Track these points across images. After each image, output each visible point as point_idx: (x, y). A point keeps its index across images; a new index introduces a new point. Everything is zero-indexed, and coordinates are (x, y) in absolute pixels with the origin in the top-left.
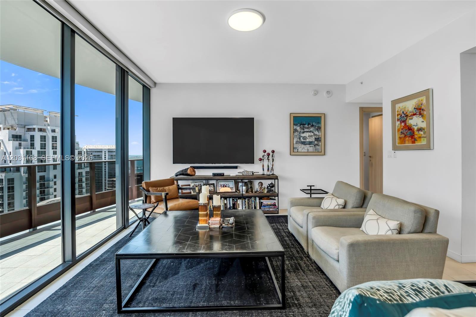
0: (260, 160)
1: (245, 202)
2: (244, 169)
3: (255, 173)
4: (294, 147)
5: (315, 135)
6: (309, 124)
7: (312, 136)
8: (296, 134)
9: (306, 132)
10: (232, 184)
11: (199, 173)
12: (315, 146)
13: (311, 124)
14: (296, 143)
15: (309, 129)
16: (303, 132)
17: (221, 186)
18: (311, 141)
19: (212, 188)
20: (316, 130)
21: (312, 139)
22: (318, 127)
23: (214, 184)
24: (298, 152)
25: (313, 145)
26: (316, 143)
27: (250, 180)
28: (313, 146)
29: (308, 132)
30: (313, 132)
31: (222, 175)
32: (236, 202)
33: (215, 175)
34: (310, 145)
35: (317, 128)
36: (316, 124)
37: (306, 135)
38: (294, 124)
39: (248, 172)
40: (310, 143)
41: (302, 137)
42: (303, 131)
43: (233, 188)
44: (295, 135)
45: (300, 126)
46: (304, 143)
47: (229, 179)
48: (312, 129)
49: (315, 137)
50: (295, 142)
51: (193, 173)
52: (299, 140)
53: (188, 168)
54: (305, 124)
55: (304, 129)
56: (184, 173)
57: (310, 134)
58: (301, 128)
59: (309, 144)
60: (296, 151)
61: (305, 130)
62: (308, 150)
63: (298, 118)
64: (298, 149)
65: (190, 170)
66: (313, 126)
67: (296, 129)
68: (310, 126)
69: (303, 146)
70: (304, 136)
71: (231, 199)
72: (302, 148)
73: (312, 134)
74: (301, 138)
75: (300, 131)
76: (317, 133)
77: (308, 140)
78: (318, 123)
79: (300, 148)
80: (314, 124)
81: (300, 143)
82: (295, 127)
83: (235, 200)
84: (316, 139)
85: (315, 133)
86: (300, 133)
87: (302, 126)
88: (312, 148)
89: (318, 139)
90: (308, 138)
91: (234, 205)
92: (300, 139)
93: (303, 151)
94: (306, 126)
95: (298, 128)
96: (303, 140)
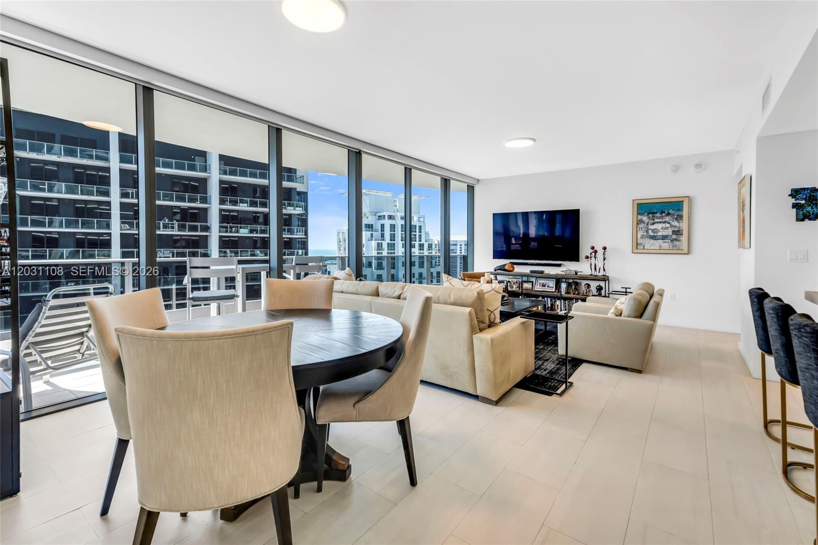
0: (587, 257)
1: (565, 303)
2: (568, 267)
3: (580, 272)
4: (638, 242)
5: (672, 226)
6: (662, 212)
7: (668, 227)
8: (641, 226)
9: (658, 222)
10: (552, 284)
11: (518, 269)
12: (672, 241)
13: (666, 213)
14: (641, 238)
15: (662, 219)
16: (653, 224)
17: (540, 285)
18: (667, 234)
19: (531, 286)
20: (675, 220)
21: (669, 232)
22: (677, 215)
23: (532, 282)
24: (644, 249)
25: (668, 239)
26: (674, 237)
27: (575, 280)
28: (669, 241)
29: (660, 222)
30: (669, 223)
31: (542, 272)
32: (554, 302)
33: (532, 272)
34: (664, 241)
35: (676, 217)
36: (674, 212)
37: (658, 226)
38: (638, 214)
39: (571, 271)
40: (664, 238)
41: (650, 229)
42: (652, 221)
43: (553, 287)
44: (639, 228)
45: (648, 215)
46: (653, 238)
47: (549, 277)
48: (667, 219)
49: (673, 229)
50: (639, 237)
51: (511, 269)
52: (645, 234)
53: (506, 265)
54: (656, 213)
55: (653, 220)
56: (502, 268)
57: (664, 225)
58: (649, 218)
59: (662, 239)
60: (642, 247)
61: (656, 220)
62: (660, 246)
63: (645, 205)
64: (644, 246)
65: (509, 266)
66: (669, 214)
67: (641, 219)
68: (664, 214)
69: (652, 241)
70: (654, 228)
71: (549, 299)
72: (649, 244)
73: (668, 225)
74: (650, 231)
75: (648, 223)
76: (675, 223)
77: (660, 234)
78: (678, 210)
79: (648, 243)
80: (671, 211)
81: (647, 237)
82: (640, 217)
83: (554, 301)
84: (674, 232)
85: (673, 224)
86: (648, 224)
87: (650, 215)
88: (667, 243)
89: (678, 232)
90: (661, 231)
91: (552, 305)
92: (647, 232)
93: (652, 248)
94: (658, 215)
95: (645, 219)
96: (652, 234)
